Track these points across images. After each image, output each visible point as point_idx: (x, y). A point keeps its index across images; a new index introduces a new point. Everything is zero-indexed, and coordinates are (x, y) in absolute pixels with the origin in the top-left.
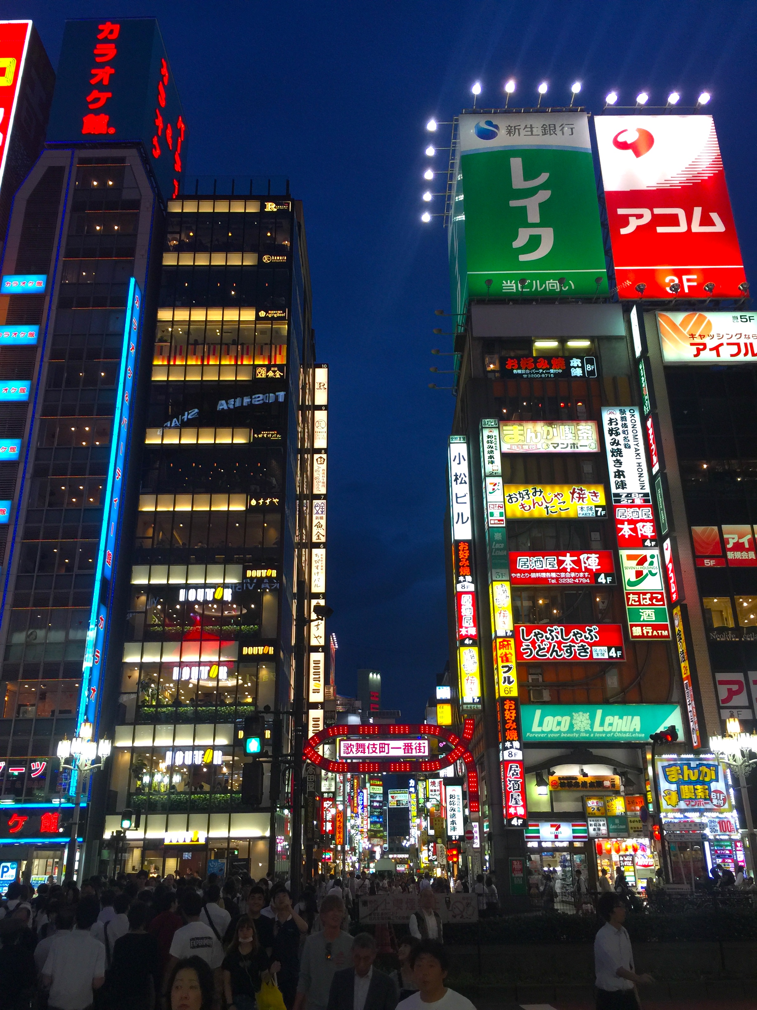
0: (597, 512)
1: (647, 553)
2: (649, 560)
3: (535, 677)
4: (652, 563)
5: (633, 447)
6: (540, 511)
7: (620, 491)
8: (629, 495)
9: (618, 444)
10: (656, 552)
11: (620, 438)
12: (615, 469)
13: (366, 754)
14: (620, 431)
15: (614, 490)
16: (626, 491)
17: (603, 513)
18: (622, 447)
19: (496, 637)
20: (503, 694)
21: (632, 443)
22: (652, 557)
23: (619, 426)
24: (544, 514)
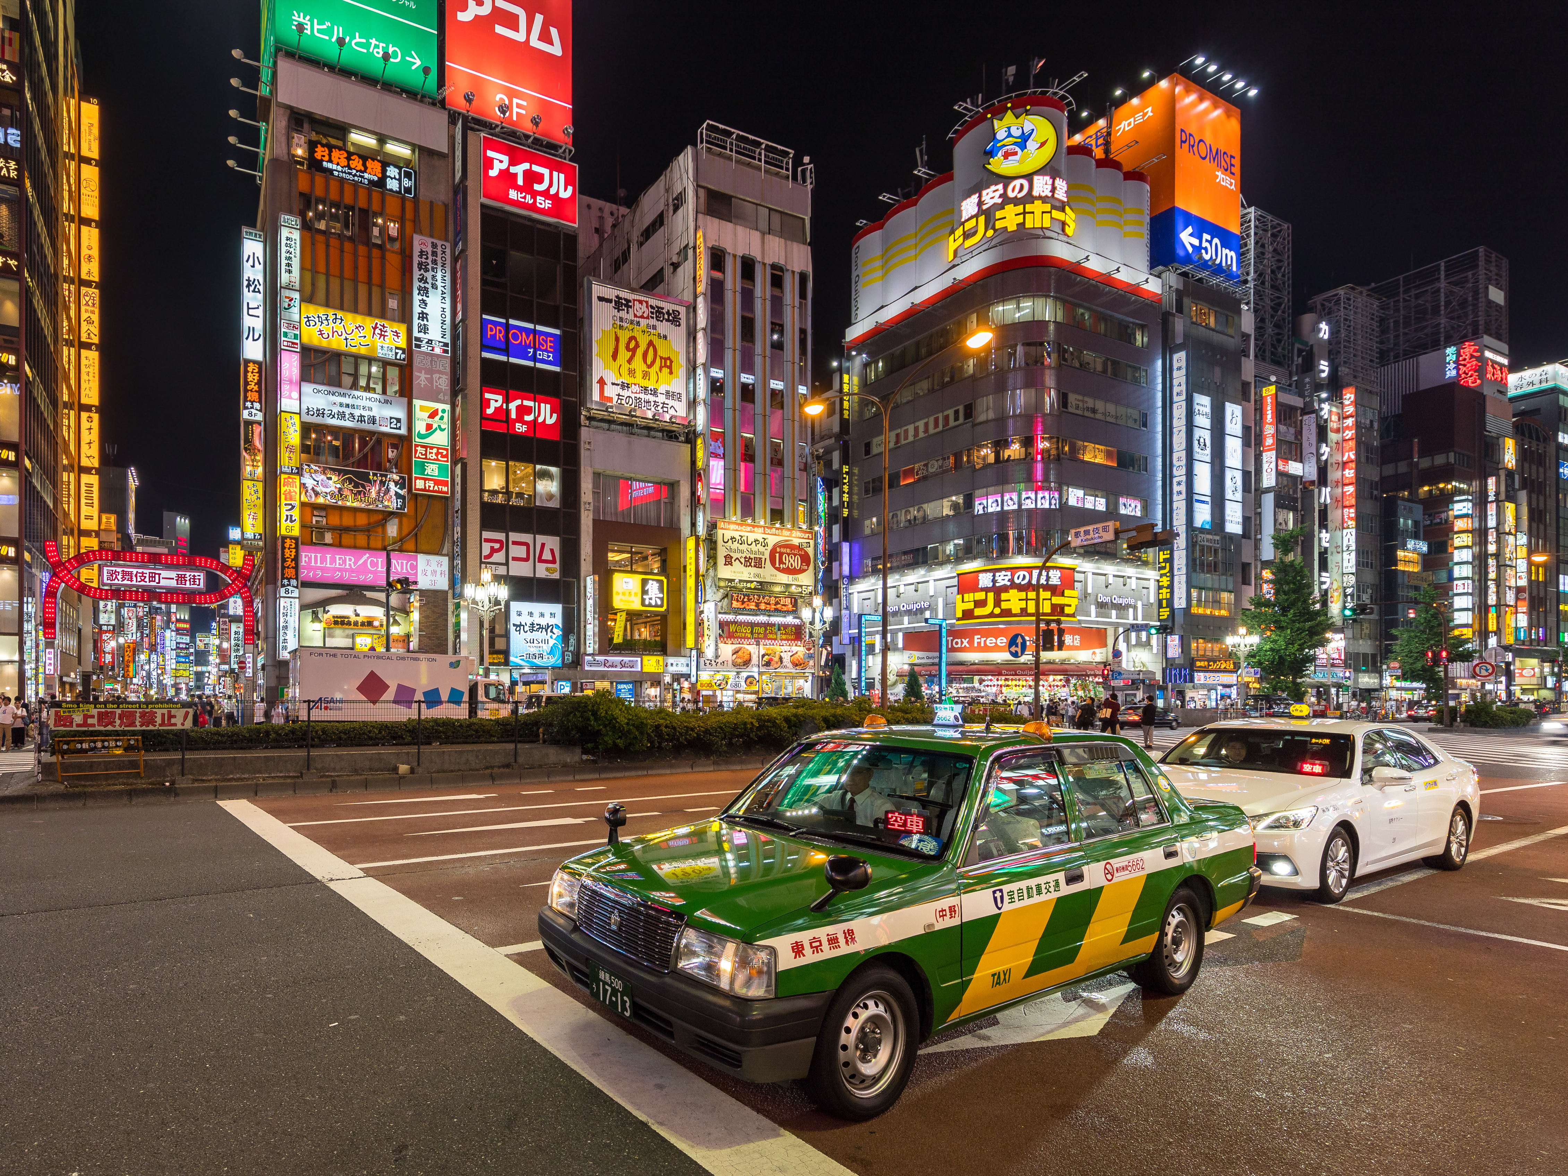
0: (396, 354)
1: (440, 406)
2: (440, 414)
3: (319, 519)
4: (442, 418)
5: (440, 288)
6: (339, 343)
7: (421, 335)
8: (430, 342)
9: (426, 282)
10: (447, 407)
11: (429, 275)
12: (420, 310)
13: (134, 583)
14: (429, 267)
15: (416, 333)
16: (427, 336)
17: (403, 356)
18: (429, 286)
19: (281, 472)
20: (283, 532)
21: (439, 284)
22: (444, 411)
23: (429, 261)
24: (343, 348)
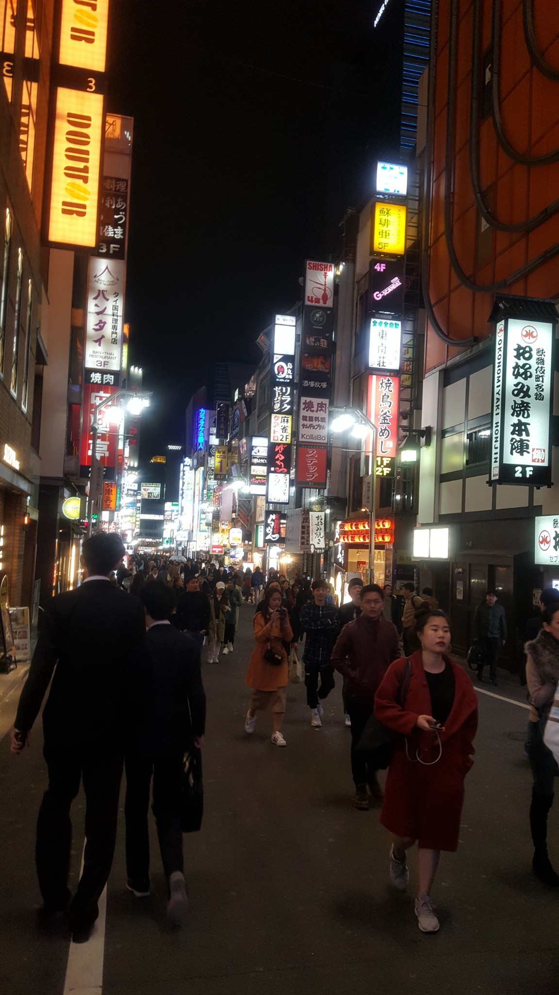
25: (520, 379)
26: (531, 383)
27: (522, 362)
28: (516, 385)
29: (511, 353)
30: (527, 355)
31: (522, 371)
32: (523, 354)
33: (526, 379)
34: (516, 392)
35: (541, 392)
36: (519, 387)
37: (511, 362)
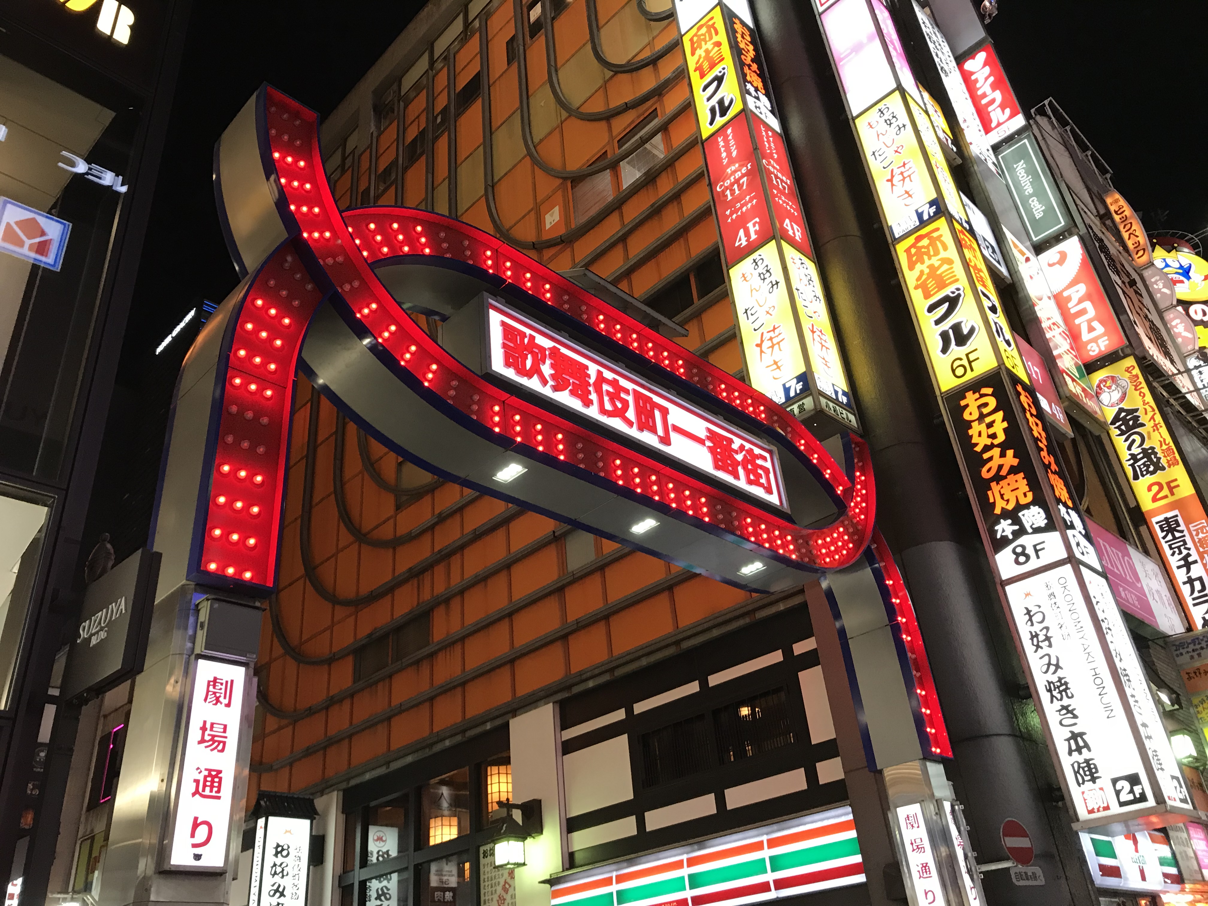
13: (591, 411)
25: (277, 878)
26: (287, 882)
27: (279, 860)
28: (273, 885)
29: (270, 851)
30: (285, 853)
31: (279, 870)
32: (281, 852)
33: (283, 877)
34: (272, 893)
35: (297, 892)
36: (275, 887)
37: (270, 859)
